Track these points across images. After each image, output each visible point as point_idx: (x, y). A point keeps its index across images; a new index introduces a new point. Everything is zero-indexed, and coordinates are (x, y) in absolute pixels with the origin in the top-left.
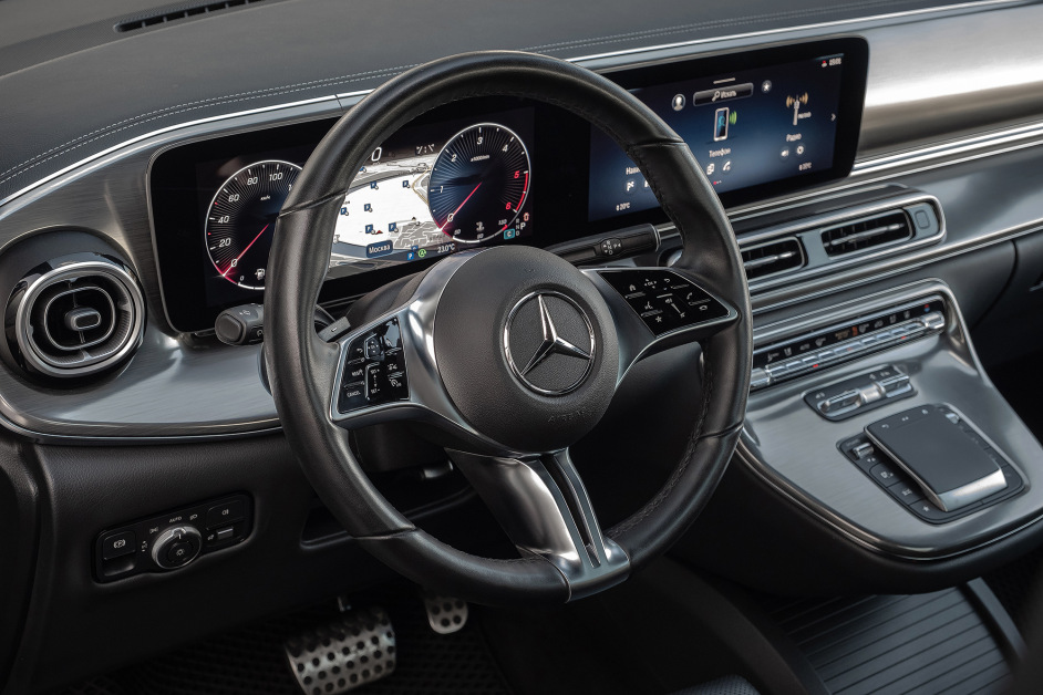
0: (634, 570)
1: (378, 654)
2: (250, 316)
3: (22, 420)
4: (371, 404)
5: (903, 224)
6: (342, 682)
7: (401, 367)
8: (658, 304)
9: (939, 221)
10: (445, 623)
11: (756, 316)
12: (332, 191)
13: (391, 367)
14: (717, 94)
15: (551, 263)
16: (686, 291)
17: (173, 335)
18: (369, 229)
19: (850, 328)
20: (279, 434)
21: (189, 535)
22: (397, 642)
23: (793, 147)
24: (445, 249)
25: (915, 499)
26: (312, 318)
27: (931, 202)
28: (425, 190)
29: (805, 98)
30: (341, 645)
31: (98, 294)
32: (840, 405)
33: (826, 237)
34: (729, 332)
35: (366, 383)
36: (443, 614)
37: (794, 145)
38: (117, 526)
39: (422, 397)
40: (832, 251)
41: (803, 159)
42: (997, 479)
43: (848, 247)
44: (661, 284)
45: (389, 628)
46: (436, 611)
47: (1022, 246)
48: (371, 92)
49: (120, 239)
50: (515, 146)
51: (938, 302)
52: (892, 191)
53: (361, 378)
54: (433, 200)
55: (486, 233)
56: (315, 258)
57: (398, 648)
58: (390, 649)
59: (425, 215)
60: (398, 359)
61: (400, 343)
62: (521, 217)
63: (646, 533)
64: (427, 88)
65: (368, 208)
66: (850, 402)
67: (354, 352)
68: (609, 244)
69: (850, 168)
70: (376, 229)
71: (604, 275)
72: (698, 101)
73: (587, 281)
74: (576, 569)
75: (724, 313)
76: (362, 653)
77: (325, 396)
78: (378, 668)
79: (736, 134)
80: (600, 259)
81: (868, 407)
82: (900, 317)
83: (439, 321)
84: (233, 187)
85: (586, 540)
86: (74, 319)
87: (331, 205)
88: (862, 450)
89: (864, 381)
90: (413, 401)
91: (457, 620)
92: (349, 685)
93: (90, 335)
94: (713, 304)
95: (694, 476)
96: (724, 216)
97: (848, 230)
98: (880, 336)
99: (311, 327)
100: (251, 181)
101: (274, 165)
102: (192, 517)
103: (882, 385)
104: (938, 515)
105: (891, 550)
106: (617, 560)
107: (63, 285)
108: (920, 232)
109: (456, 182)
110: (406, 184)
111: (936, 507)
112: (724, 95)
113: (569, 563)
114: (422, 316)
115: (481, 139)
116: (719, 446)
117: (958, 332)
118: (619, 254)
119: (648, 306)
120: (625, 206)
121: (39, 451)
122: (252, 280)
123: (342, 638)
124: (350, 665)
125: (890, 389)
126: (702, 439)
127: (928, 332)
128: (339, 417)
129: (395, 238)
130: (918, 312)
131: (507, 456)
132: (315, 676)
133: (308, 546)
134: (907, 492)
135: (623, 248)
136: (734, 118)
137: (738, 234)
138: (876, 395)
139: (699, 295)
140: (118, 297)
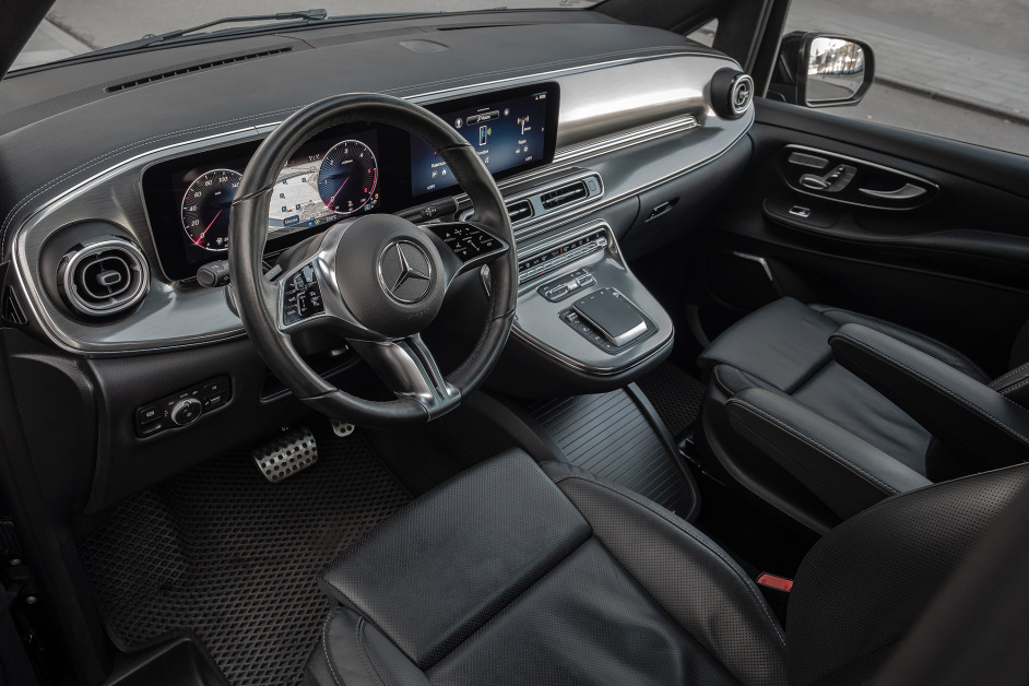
0: (463, 398)
1: (307, 453)
2: (219, 268)
3: (76, 345)
4: (303, 318)
5: (581, 189)
6: (288, 471)
7: (318, 294)
8: (464, 244)
9: (601, 187)
10: (343, 431)
11: (518, 243)
12: (265, 186)
13: (313, 294)
14: (481, 117)
15: (399, 223)
16: (478, 235)
17: (168, 283)
18: (284, 209)
19: (559, 250)
20: (246, 337)
21: (193, 404)
22: (317, 444)
23: (522, 148)
24: (331, 219)
25: (602, 341)
26: (261, 268)
27: (596, 176)
28: (316, 183)
29: (528, 119)
30: (286, 450)
31: (116, 260)
32: (557, 293)
33: (543, 199)
34: (504, 256)
35: (298, 305)
36: (341, 426)
37: (522, 147)
38: (146, 404)
39: (332, 310)
40: (547, 206)
41: (527, 154)
42: (642, 326)
43: (554, 204)
44: (464, 233)
45: (312, 437)
46: (337, 425)
47: (642, 197)
48: (282, 123)
49: (126, 224)
50: (366, 153)
51: (603, 232)
52: (575, 171)
53: (295, 302)
54: (321, 189)
55: (354, 207)
56: (258, 230)
57: (319, 448)
58: (314, 449)
59: (317, 199)
60: (315, 288)
61: (314, 278)
62: (373, 196)
63: (468, 377)
64: (318, 118)
65: (282, 196)
66: (563, 290)
67: (288, 287)
68: (429, 209)
69: (552, 159)
70: (288, 209)
71: (431, 228)
72: (469, 122)
73: (422, 232)
74: (431, 402)
75: (501, 246)
76: (298, 453)
77: (274, 315)
78: (308, 460)
79: (491, 140)
80: (425, 219)
81: (572, 292)
82: (584, 241)
83: (338, 262)
84: (196, 188)
85: (436, 385)
86: (102, 278)
87: (265, 195)
88: (572, 317)
89: (568, 278)
90: (327, 313)
91: (349, 428)
92: (292, 472)
93: (115, 288)
94: (495, 242)
95: (491, 341)
96: (496, 187)
97: (554, 194)
98: (574, 252)
99: (260, 271)
100: (208, 183)
101: (221, 172)
102: (195, 393)
103: (577, 279)
104: (614, 348)
105: (590, 370)
106: (454, 394)
107: (93, 257)
108: (592, 193)
109: (335, 177)
110: (304, 180)
111: (613, 345)
112: (484, 118)
113: (426, 399)
114: (327, 260)
115: (347, 151)
116: (504, 323)
117: (614, 246)
118: (435, 216)
119: (458, 246)
120: (432, 187)
121: (91, 363)
122: (214, 245)
123: (285, 446)
124: (292, 460)
125: (582, 282)
126: (493, 320)
127: (600, 248)
128: (284, 327)
129: (300, 214)
130: (593, 238)
131: (384, 340)
132: (272, 469)
133: (265, 401)
134: (597, 338)
135: (437, 211)
136: (489, 132)
137: (504, 196)
138: (575, 285)
139: (486, 237)
140: (130, 262)
